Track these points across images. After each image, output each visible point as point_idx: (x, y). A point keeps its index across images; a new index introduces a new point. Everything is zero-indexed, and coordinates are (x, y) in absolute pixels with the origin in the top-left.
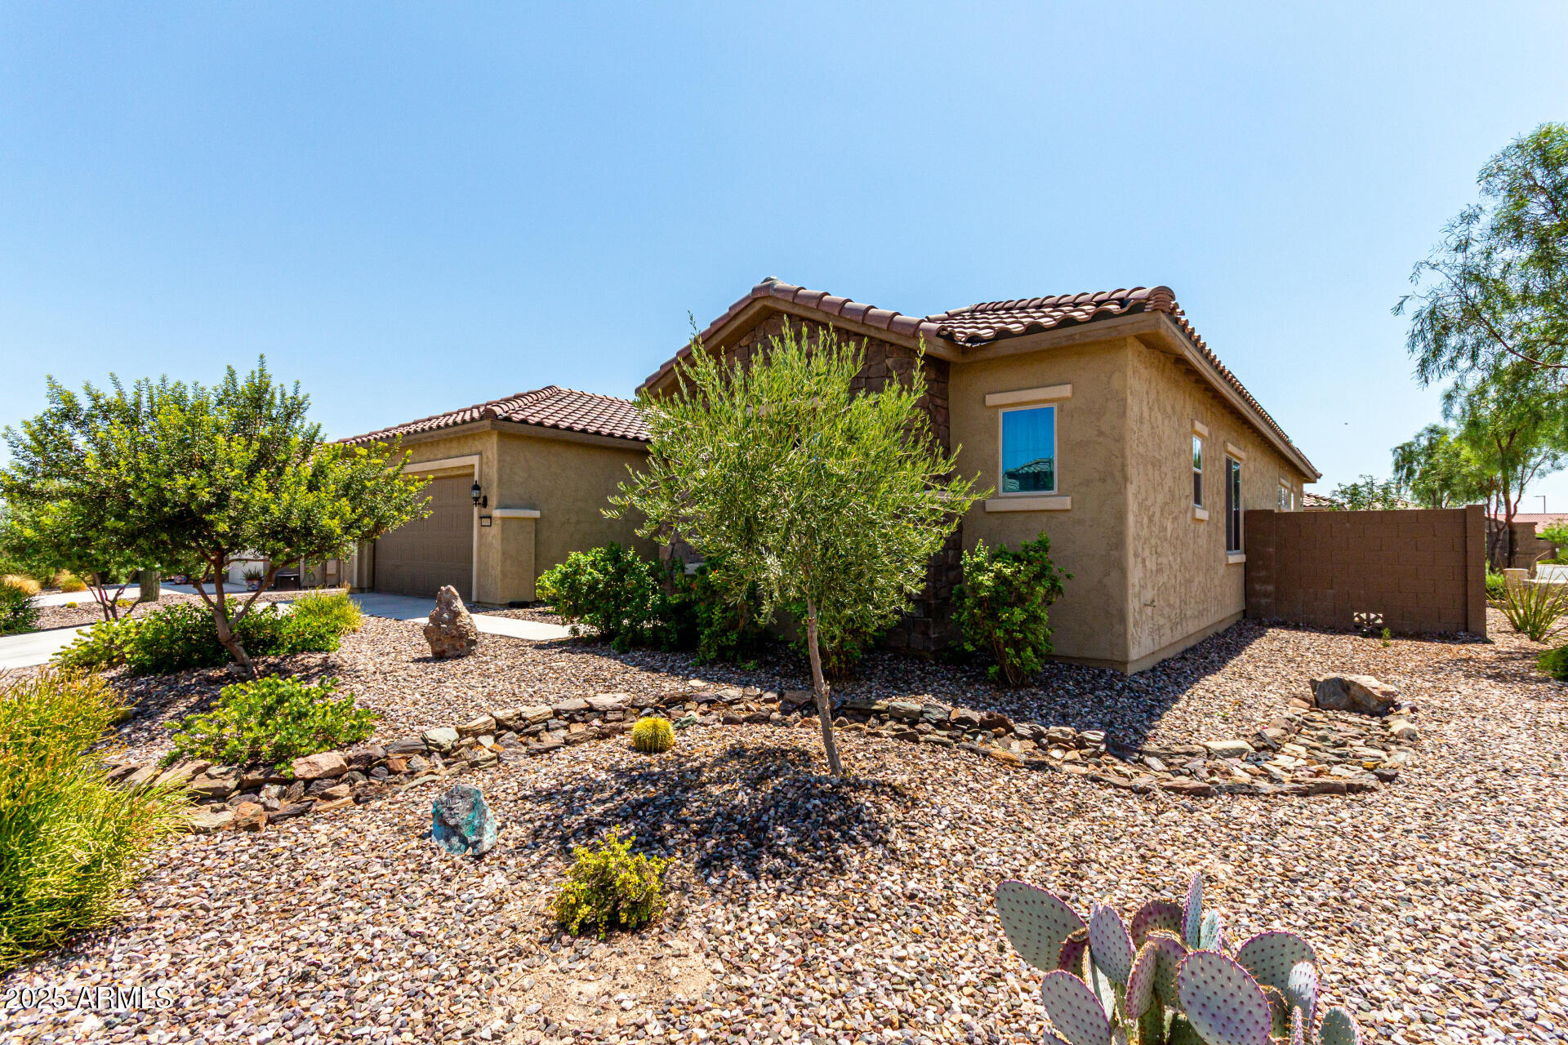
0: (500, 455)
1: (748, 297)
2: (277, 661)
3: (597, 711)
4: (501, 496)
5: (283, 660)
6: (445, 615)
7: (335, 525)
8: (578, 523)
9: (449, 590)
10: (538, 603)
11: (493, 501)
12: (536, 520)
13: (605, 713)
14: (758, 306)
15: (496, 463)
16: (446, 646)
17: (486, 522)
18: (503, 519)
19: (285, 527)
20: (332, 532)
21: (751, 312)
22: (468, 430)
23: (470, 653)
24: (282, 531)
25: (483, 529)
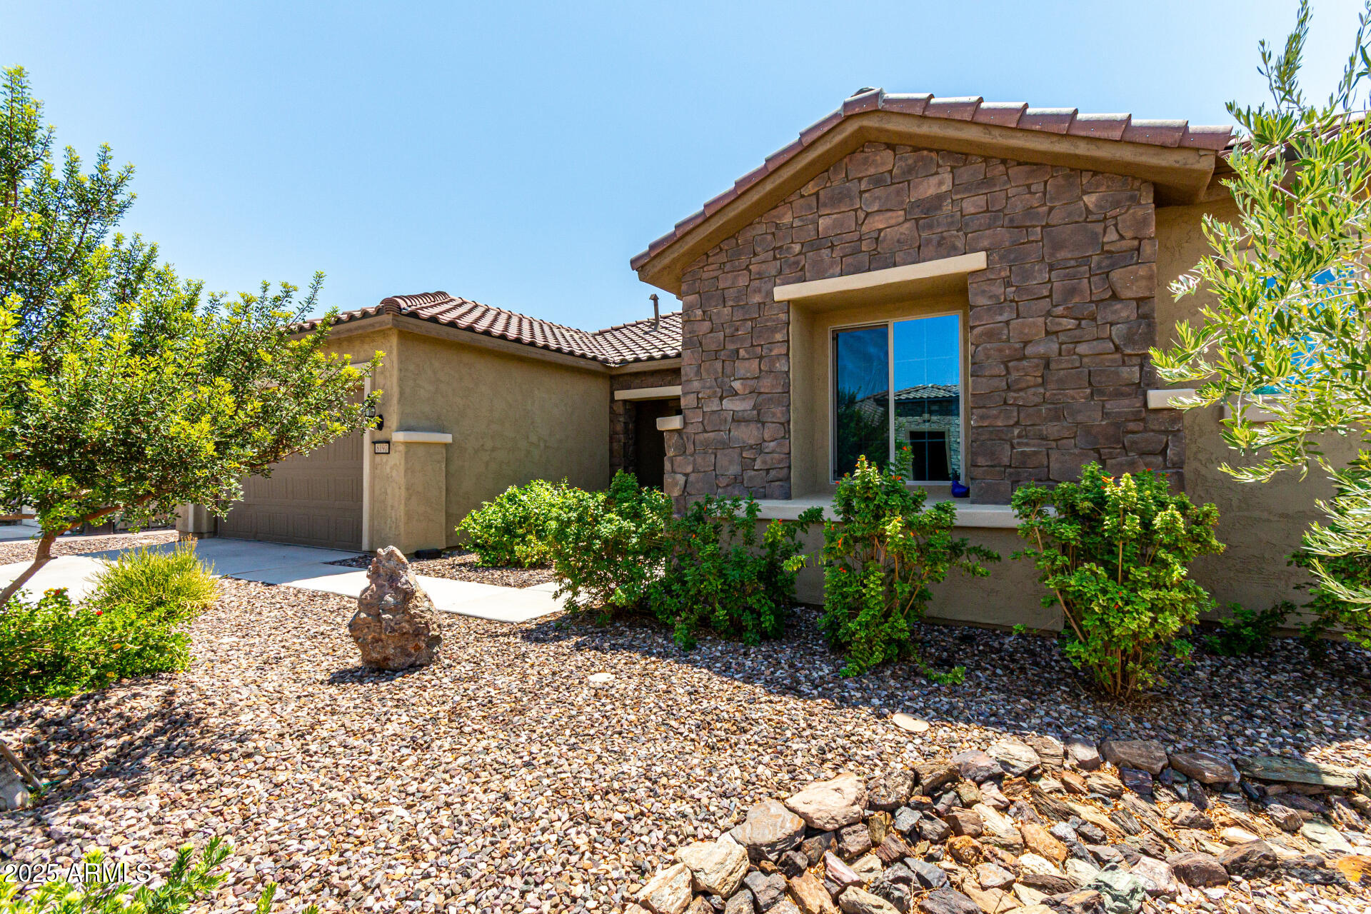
0: (401, 362)
1: (836, 115)
2: (64, 711)
3: (821, 831)
4: (403, 415)
5: (77, 707)
6: (388, 598)
7: (201, 435)
8: (494, 449)
9: (391, 554)
10: (455, 550)
11: (393, 420)
12: (446, 445)
13: (837, 834)
14: (851, 128)
15: (396, 373)
16: (391, 651)
17: (382, 448)
18: (408, 445)
19: (76, 443)
20: (194, 452)
21: (838, 138)
22: (356, 329)
23: (431, 659)
24: (69, 453)
25: (378, 458)
